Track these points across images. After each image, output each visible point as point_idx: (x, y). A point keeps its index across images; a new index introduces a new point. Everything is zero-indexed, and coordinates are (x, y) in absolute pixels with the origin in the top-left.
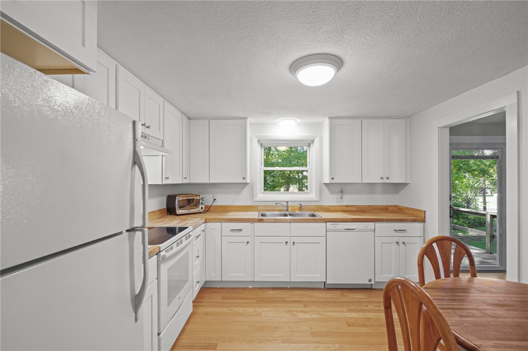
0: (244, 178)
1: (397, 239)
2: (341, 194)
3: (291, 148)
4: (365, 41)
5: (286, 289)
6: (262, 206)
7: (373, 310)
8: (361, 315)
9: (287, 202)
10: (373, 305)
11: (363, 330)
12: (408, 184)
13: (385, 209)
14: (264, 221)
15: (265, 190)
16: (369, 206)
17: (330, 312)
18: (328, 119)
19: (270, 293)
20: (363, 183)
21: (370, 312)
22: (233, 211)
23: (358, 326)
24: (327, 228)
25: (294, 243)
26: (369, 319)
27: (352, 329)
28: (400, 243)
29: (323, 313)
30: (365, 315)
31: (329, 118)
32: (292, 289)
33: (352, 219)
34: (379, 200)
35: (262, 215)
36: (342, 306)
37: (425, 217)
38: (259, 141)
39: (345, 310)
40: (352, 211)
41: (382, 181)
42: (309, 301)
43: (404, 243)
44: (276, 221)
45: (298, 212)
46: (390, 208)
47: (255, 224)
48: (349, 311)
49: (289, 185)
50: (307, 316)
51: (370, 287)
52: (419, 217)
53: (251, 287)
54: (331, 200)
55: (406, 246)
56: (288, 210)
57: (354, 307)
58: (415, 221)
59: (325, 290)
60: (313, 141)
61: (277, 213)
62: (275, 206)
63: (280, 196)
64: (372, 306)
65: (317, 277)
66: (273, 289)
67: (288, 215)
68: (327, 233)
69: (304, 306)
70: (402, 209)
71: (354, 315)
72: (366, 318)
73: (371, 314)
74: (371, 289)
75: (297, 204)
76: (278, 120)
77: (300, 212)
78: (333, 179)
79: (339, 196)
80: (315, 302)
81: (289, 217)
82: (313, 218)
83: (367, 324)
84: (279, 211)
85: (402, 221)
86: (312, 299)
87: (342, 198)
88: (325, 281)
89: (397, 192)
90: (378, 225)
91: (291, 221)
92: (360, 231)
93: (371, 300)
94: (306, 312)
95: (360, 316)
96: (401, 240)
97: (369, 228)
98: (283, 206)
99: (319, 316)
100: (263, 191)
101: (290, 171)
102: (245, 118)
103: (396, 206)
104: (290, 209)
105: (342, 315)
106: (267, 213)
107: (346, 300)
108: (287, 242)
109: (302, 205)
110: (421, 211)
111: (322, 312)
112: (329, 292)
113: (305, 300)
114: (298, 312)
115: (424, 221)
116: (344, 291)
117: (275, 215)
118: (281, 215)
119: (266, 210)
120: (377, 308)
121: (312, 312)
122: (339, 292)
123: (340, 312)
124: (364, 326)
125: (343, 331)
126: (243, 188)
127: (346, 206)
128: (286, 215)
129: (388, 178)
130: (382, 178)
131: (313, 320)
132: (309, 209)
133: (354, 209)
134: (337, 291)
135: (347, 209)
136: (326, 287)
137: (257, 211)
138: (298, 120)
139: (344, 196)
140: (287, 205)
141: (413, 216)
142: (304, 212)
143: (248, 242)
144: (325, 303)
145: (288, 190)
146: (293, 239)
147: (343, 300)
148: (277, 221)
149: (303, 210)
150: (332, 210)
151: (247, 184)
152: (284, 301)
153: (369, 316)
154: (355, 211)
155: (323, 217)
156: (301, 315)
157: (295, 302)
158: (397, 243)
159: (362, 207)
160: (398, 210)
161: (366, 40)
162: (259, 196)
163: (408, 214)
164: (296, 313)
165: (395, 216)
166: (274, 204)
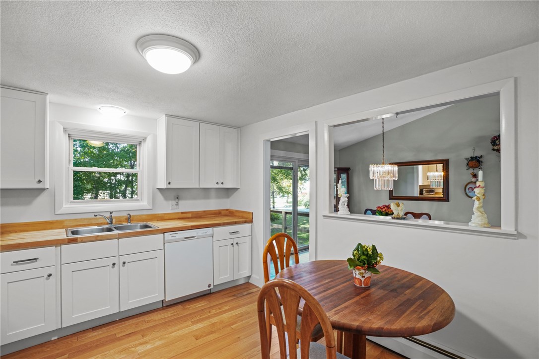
0: (40, 181)
1: (231, 241)
2: (177, 200)
3: (107, 144)
4: (228, 42)
5: (114, 322)
6: (70, 220)
7: (216, 314)
8: (206, 323)
9: (111, 213)
10: (215, 309)
11: (211, 337)
12: (238, 189)
13: (218, 213)
14: (79, 240)
15: (74, 198)
16: (204, 211)
17: (175, 331)
18: (164, 116)
19: (90, 336)
20: (201, 188)
21: (214, 317)
22: (16, 232)
23: (206, 336)
24: (166, 239)
25: (124, 263)
26: (214, 324)
27: (201, 341)
28: (235, 244)
29: (167, 336)
30: (209, 322)
31: (166, 115)
32: (122, 320)
33: (192, 226)
34: (213, 204)
35: (73, 233)
36: (185, 321)
37: (252, 218)
38: (65, 130)
39: (190, 323)
40: (188, 218)
41: (217, 186)
42: (147, 329)
43: (237, 244)
44: (97, 239)
45: (125, 224)
46: (222, 212)
47: (63, 246)
48: (194, 323)
49: (97, 190)
50: (149, 346)
51: (209, 292)
52: (248, 219)
53: (56, 338)
54: (167, 207)
55: (238, 246)
56: (111, 223)
57: (198, 318)
58: (245, 222)
59: (163, 309)
60: (145, 139)
61: (96, 227)
62: (93, 219)
63: (89, 205)
64: (214, 311)
65: (155, 297)
66: (94, 329)
67: (114, 229)
68: (166, 244)
69: (143, 336)
70: (233, 212)
71: (200, 325)
72: (211, 324)
73: (215, 318)
74: (210, 293)
75: (125, 214)
76: (99, 106)
77: (129, 224)
78: (169, 183)
79: (174, 202)
80: (154, 326)
81: (116, 232)
82: (146, 230)
83: (213, 330)
84: (98, 224)
85: (235, 223)
86: (151, 325)
87: (177, 204)
88: (164, 299)
89: (228, 196)
90: (216, 229)
91: (120, 237)
92: (199, 237)
93: (212, 305)
94: (146, 343)
95: (206, 325)
96: (235, 242)
97: (208, 233)
98: (105, 217)
99: (163, 342)
100: (72, 200)
101: (100, 173)
102: (45, 94)
103: (227, 210)
104: (114, 221)
105: (187, 330)
106: (80, 229)
107: (189, 313)
108: (114, 264)
109: (131, 214)
110: (249, 213)
111: (166, 334)
112: (168, 309)
113: (142, 328)
114: (136, 346)
115: (251, 222)
116: (185, 304)
117: (92, 231)
118: (103, 230)
119: (77, 226)
120: (219, 311)
121: (153, 339)
122: (180, 306)
123: (185, 328)
124: (212, 333)
125: (193, 347)
126: (37, 196)
127: (182, 213)
128: (110, 230)
129: (222, 183)
130: (217, 183)
131: (157, 348)
132: (140, 219)
133: (190, 215)
134: (177, 307)
135: (183, 216)
136: (164, 305)
137: (63, 228)
138: (128, 111)
139: (181, 202)
140: (111, 217)
141: (243, 218)
142: (133, 224)
143: (50, 275)
144: (166, 324)
145: (96, 197)
146: (122, 259)
147: (186, 314)
148: (99, 238)
149: (132, 220)
150: (167, 218)
151: (43, 189)
152: (114, 340)
153: (213, 322)
154: (191, 218)
155: (161, 228)
156: (141, 349)
157: (129, 335)
158: (232, 244)
159: (197, 213)
160: (230, 213)
161: (230, 41)
162: (64, 206)
163: (239, 217)
164: (133, 349)
165: (229, 220)
166: (92, 216)
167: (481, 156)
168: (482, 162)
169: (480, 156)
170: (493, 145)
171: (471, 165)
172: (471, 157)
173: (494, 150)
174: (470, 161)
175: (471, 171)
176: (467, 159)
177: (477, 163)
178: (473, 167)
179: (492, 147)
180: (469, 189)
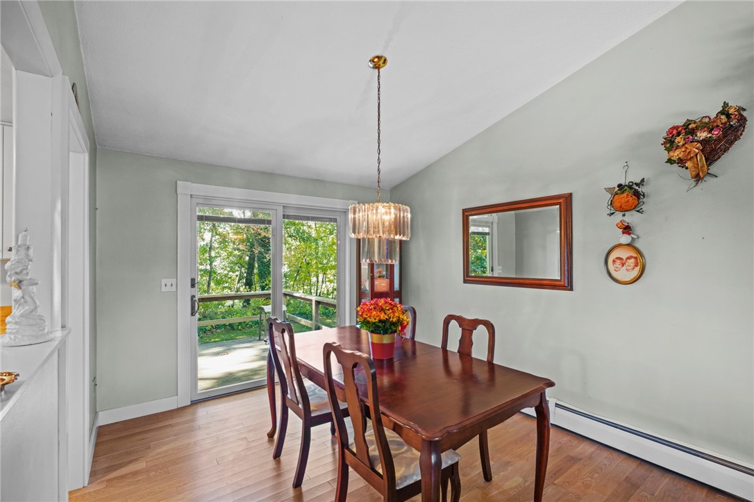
167: (643, 180)
168: (644, 196)
169: (638, 181)
170: (669, 150)
171: (617, 204)
172: (620, 186)
173: (670, 161)
174: (616, 194)
175: (618, 217)
176: (608, 190)
177: (632, 199)
178: (623, 210)
179: (665, 155)
180: (614, 261)
